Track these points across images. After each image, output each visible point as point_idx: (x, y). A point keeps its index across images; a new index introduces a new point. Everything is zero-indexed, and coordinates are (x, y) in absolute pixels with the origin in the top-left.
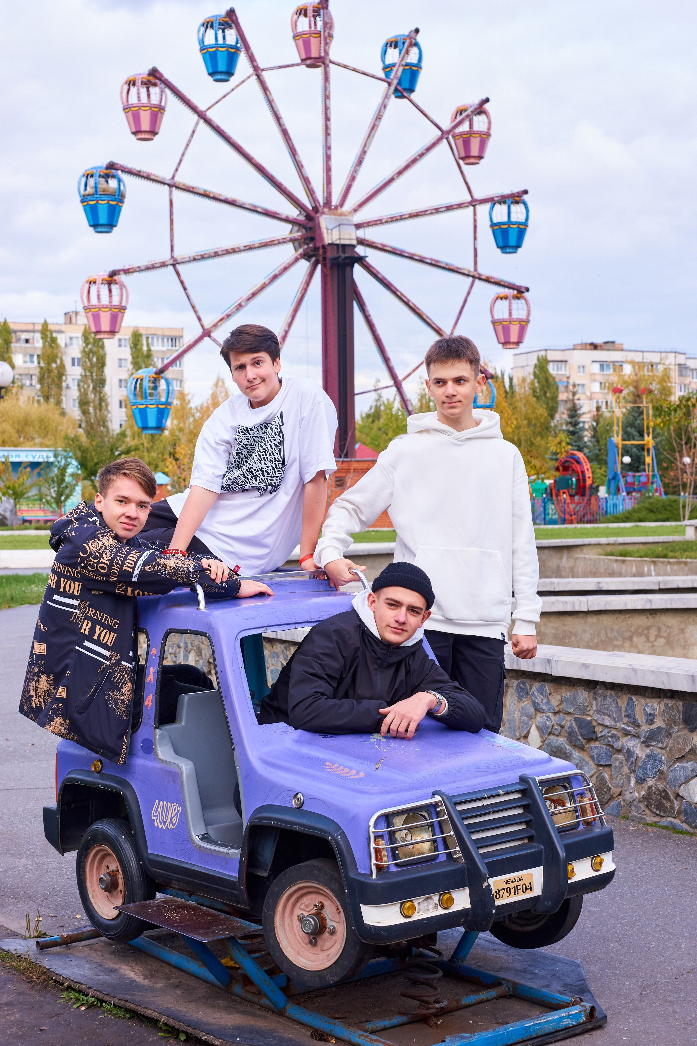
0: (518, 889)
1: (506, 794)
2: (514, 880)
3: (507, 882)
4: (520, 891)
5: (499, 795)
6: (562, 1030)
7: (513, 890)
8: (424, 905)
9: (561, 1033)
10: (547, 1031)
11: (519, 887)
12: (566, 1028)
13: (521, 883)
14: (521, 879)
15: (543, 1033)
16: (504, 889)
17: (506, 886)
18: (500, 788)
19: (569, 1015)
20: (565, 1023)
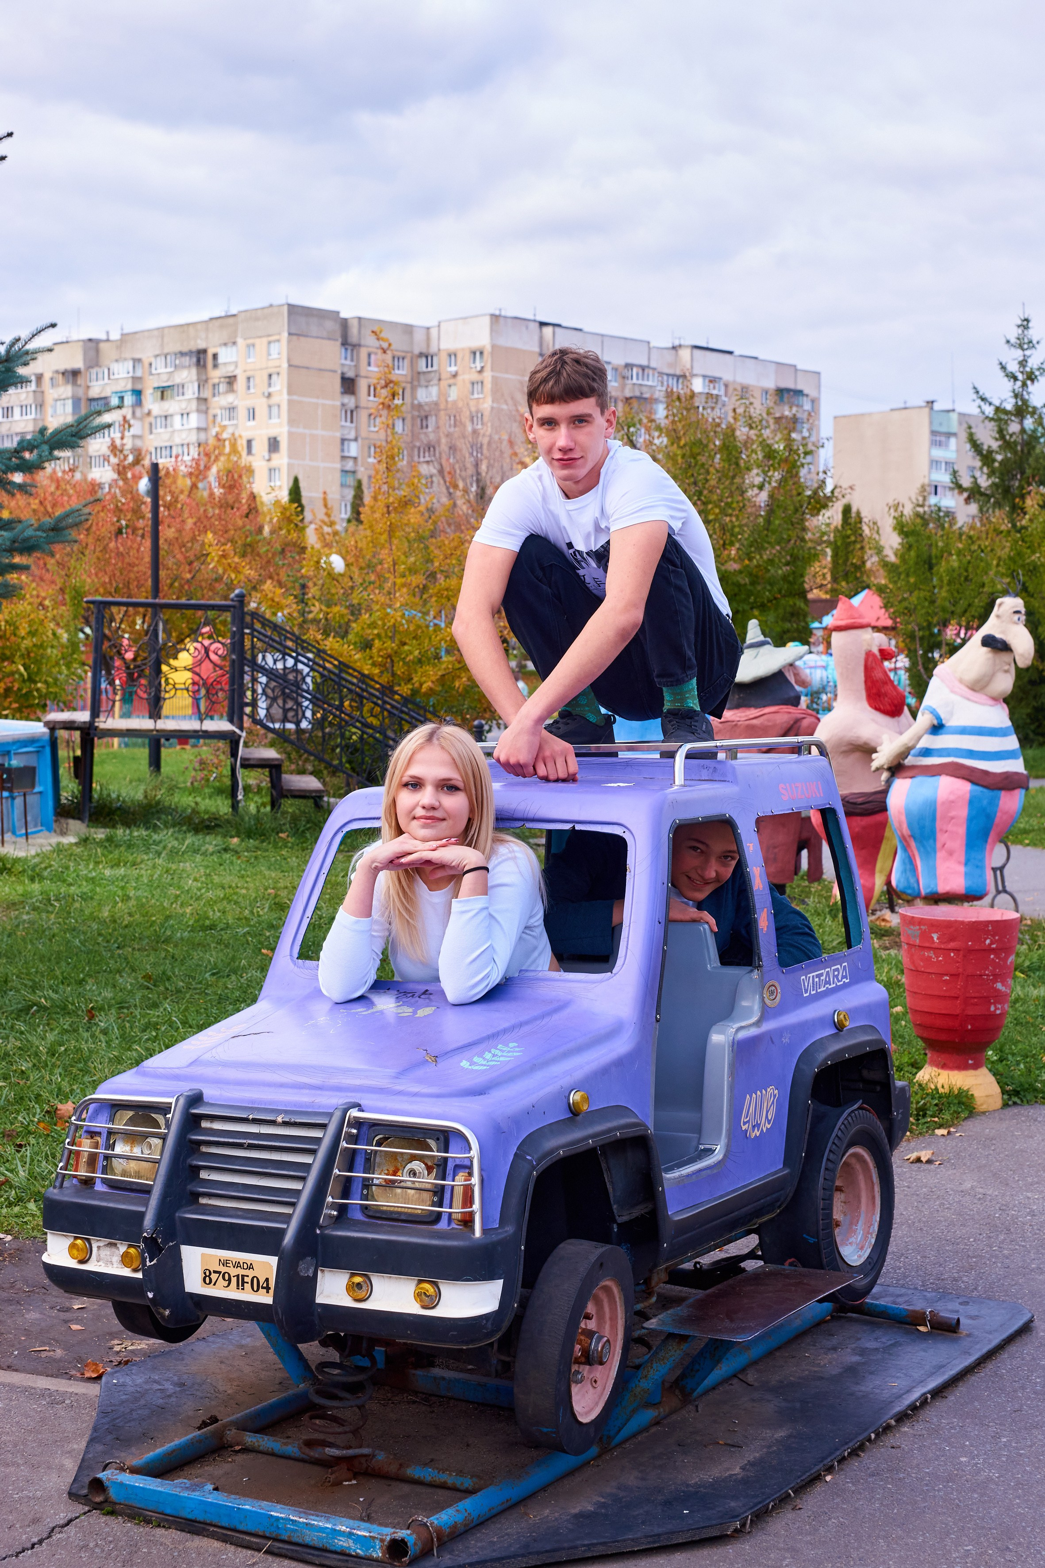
0: (243, 1282)
1: (286, 1124)
2: (237, 1265)
3: (225, 1263)
4: (247, 1286)
5: (273, 1123)
6: (335, 1552)
7: (234, 1280)
8: (106, 1252)
9: (335, 1556)
10: (308, 1540)
11: (246, 1279)
12: (343, 1553)
13: (251, 1273)
14: (250, 1267)
15: (300, 1541)
16: (219, 1273)
17: (223, 1269)
18: (279, 1112)
19: (351, 1534)
20: (342, 1543)
